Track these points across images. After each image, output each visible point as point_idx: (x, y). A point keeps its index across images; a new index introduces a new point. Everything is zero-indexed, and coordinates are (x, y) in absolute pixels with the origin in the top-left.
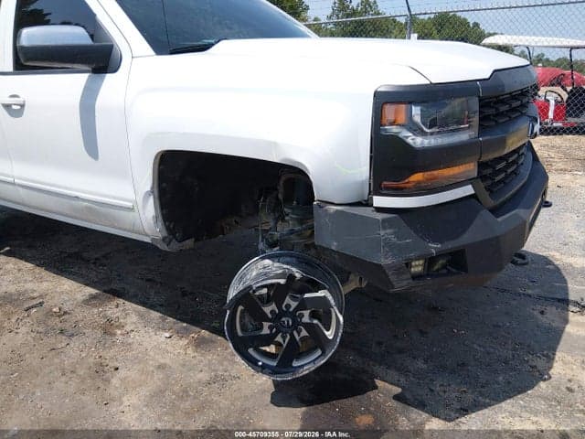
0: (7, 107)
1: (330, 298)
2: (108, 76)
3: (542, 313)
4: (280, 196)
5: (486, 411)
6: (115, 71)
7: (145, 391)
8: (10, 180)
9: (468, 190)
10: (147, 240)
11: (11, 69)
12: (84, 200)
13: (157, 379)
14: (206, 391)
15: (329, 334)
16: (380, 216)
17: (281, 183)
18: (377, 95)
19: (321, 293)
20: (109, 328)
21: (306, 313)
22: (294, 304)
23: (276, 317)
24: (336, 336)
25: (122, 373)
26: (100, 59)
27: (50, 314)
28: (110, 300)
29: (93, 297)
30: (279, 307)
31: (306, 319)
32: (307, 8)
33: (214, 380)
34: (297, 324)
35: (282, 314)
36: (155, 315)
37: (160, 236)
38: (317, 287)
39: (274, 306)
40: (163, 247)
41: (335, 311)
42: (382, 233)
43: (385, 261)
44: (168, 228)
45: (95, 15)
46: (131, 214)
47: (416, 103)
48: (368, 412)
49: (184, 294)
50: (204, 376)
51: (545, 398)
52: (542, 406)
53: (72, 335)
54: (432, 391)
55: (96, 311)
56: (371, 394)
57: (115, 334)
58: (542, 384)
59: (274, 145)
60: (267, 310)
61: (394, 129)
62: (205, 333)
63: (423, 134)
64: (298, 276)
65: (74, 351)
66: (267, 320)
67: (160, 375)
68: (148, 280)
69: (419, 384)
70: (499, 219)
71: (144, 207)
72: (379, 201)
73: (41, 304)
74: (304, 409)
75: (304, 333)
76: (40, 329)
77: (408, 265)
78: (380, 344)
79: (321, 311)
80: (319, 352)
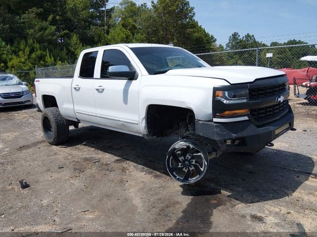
0: (97, 90)
1: (202, 156)
2: (134, 81)
3: (298, 177)
4: (187, 122)
5: (260, 203)
6: (136, 79)
7: (137, 188)
8: (95, 115)
9: (246, 118)
10: (141, 135)
11: (99, 77)
12: (121, 121)
13: (141, 185)
14: (158, 190)
15: (202, 169)
16: (215, 124)
17: (188, 117)
18: (214, 88)
19: (199, 154)
20: (124, 170)
21: (194, 161)
22: (190, 157)
23: (184, 162)
24: (204, 170)
25: (129, 182)
26: (131, 76)
27: (103, 164)
28: (124, 161)
29: (117, 160)
30: (185, 158)
31: (194, 163)
32: (215, 40)
33: (161, 187)
34: (190, 165)
35: (185, 160)
36: (141, 166)
37: (146, 133)
38: (198, 152)
39: (183, 158)
40: (146, 137)
41: (204, 160)
42: (215, 129)
43: (217, 138)
44: (148, 131)
45: (130, 62)
46: (137, 125)
47: (226, 91)
48: (215, 199)
49: (150, 161)
50: (158, 186)
51: (286, 202)
52: (285, 204)
53: (111, 171)
54: (242, 197)
55: (119, 164)
56: (218, 195)
57: (126, 172)
58: (287, 197)
59: (184, 102)
60: (180, 159)
61: (219, 98)
62: (158, 173)
63: (228, 100)
64: (191, 147)
65: (112, 175)
66: (181, 162)
67: (143, 184)
68: (137, 156)
69: (238, 194)
70: (259, 129)
71: (142, 123)
72: (215, 120)
73: (99, 161)
74: (192, 197)
75: (193, 168)
76: (100, 168)
77: (225, 141)
78: (225, 182)
79: (199, 161)
80: (198, 176)
